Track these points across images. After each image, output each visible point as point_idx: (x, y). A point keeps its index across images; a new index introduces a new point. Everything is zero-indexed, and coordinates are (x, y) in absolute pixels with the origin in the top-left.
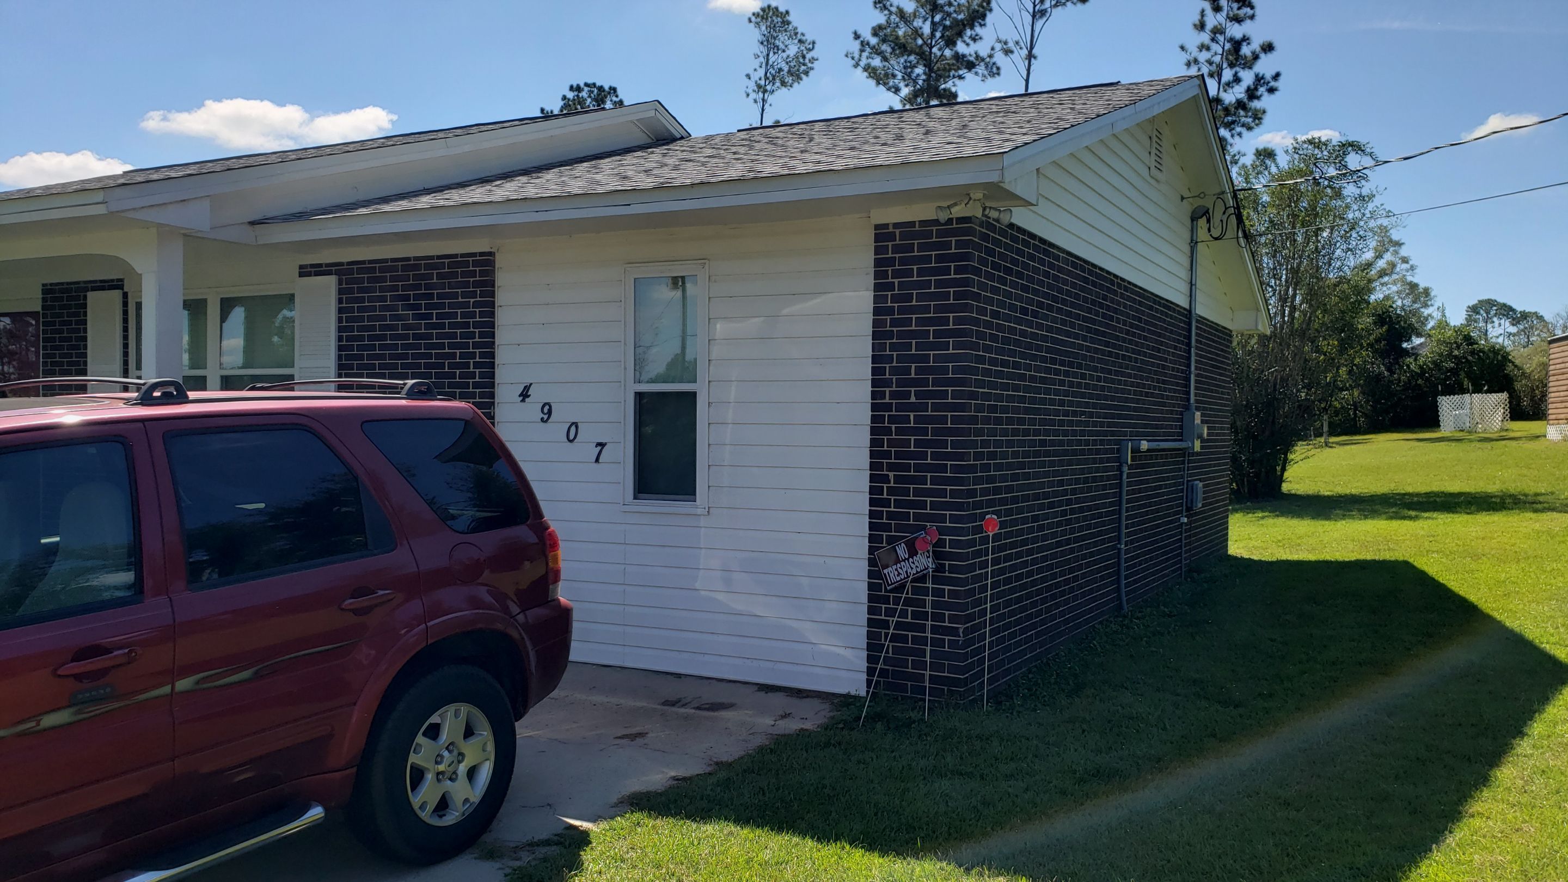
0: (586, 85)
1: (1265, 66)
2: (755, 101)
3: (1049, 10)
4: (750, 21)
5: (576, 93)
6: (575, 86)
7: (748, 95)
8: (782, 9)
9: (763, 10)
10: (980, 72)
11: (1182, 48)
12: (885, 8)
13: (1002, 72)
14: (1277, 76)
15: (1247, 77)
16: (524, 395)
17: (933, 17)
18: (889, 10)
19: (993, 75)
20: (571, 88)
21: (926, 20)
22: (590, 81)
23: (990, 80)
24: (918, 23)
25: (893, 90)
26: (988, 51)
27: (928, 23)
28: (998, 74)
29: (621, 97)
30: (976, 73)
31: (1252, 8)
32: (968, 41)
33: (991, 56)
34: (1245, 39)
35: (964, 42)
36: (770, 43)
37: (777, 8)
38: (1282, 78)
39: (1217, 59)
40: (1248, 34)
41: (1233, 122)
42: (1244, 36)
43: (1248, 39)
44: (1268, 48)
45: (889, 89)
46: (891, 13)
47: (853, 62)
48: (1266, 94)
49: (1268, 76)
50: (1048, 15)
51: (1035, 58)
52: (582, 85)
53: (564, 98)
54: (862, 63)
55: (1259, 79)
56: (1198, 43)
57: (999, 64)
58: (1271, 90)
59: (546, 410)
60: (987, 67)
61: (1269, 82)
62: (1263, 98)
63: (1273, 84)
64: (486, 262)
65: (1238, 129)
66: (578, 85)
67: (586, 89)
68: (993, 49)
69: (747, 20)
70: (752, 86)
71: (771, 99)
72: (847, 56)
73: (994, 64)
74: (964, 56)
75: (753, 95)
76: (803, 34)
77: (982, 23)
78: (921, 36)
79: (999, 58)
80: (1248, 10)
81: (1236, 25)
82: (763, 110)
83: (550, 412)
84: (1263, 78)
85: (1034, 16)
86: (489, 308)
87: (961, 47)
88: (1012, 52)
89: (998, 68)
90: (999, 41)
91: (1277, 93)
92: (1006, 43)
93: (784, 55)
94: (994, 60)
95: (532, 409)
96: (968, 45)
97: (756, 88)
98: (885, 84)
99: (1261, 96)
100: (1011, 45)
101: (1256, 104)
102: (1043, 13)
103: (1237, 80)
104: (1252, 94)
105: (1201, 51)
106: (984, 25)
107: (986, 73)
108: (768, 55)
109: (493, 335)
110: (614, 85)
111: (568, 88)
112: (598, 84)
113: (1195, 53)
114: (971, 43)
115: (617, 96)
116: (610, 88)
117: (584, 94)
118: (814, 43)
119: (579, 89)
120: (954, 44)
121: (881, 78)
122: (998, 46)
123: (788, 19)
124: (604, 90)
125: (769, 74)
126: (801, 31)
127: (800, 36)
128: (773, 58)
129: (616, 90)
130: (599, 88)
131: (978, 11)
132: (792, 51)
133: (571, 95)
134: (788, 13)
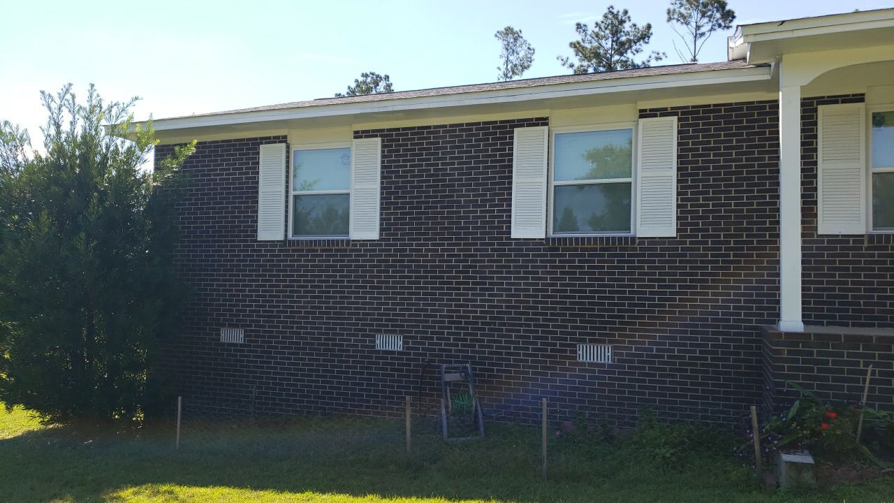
0: (371, 73)
3: (708, 33)
4: (496, 36)
5: (365, 78)
6: (365, 73)
8: (516, 29)
9: (505, 29)
12: (583, 31)
17: (612, 38)
18: (585, 33)
20: (363, 75)
21: (607, 39)
22: (373, 71)
24: (603, 41)
27: (610, 41)
29: (390, 81)
32: (634, 52)
33: (648, 61)
35: (632, 52)
36: (509, 50)
37: (513, 29)
47: (563, 62)
50: (707, 36)
52: (369, 73)
53: (357, 81)
54: (567, 63)
67: (371, 76)
68: (649, 57)
69: (494, 36)
70: (501, 74)
72: (558, 59)
74: (629, 60)
76: (529, 45)
78: (603, 48)
79: (652, 63)
85: (695, 37)
87: (629, 55)
92: (658, 54)
93: (518, 56)
96: (634, 54)
100: (661, 55)
102: (703, 34)
106: (647, 43)
108: (508, 56)
110: (388, 74)
112: (377, 73)
114: (636, 53)
115: (388, 81)
118: (534, 50)
119: (366, 76)
120: (626, 53)
122: (654, 56)
123: (520, 35)
124: (381, 78)
125: (509, 67)
126: (528, 42)
127: (527, 45)
128: (511, 58)
129: (388, 77)
130: (378, 76)
131: (645, 35)
132: (522, 54)
133: (361, 79)
134: (520, 31)
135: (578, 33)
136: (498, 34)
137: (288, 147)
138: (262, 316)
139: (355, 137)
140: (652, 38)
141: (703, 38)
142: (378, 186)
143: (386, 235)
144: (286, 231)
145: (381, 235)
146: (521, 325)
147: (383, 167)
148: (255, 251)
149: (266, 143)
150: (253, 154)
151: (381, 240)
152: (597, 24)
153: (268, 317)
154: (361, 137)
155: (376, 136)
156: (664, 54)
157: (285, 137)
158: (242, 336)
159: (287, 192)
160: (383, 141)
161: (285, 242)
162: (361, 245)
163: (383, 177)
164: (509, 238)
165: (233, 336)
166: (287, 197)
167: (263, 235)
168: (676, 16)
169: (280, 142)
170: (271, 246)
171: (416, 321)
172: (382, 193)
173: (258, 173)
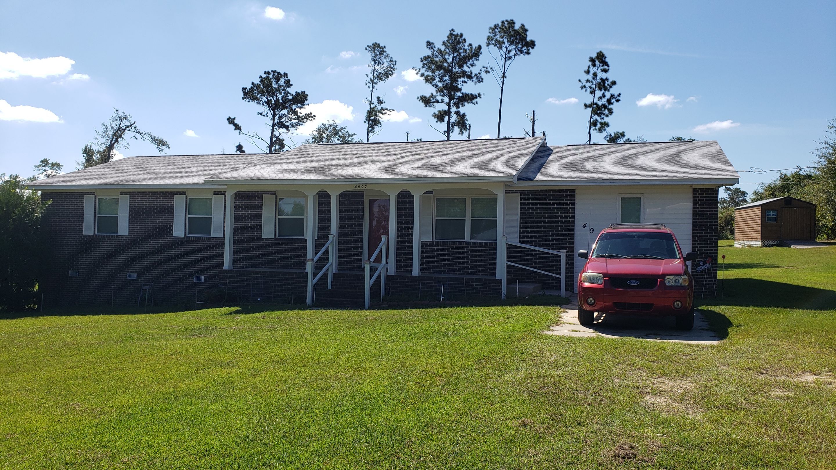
0: (272, 71)
1: (614, 90)
2: (369, 87)
3: (513, 57)
4: (366, 49)
5: (267, 75)
6: (267, 71)
7: (366, 84)
8: (382, 45)
9: (373, 44)
10: (474, 80)
11: (580, 81)
12: (432, 48)
13: (484, 81)
14: (619, 95)
15: (608, 95)
16: (584, 226)
17: (453, 54)
18: (433, 49)
19: (479, 82)
20: (265, 73)
21: (449, 55)
23: (478, 84)
24: (446, 56)
25: (435, 86)
26: (479, 71)
27: (451, 56)
28: (482, 82)
29: (289, 78)
30: (472, 81)
31: (608, 66)
32: (470, 66)
33: (480, 74)
34: (607, 79)
35: (468, 66)
36: (376, 61)
37: (379, 44)
38: (621, 95)
39: (594, 86)
40: (608, 77)
41: (601, 113)
42: (606, 78)
43: (608, 79)
44: (614, 83)
45: (433, 86)
46: (434, 51)
47: (416, 72)
48: (615, 102)
49: (616, 95)
50: (512, 59)
51: (506, 77)
52: (270, 71)
53: (261, 77)
54: (420, 73)
55: (612, 96)
56: (586, 79)
57: (483, 77)
58: (618, 101)
59: (592, 230)
60: (477, 78)
61: (616, 97)
62: (614, 104)
63: (618, 98)
64: (573, 192)
65: (603, 116)
66: (268, 71)
67: (272, 73)
68: (481, 70)
69: (365, 48)
70: (369, 80)
71: (376, 86)
73: (481, 77)
74: (466, 72)
75: (369, 84)
76: (391, 58)
77: (477, 59)
78: (446, 62)
79: (483, 75)
80: (607, 67)
81: (604, 73)
82: (372, 91)
83: (593, 230)
84: (614, 95)
85: (505, 59)
86: (574, 203)
87: (465, 68)
88: (489, 72)
89: (482, 79)
90: (483, 67)
91: (620, 102)
92: (487, 68)
93: (382, 66)
94: (481, 75)
95: (587, 230)
96: (469, 68)
97: (370, 81)
98: (431, 83)
99: (613, 103)
100: (489, 69)
101: (610, 107)
102: (510, 58)
103: (604, 96)
104: (609, 102)
105: (587, 82)
106: (478, 60)
107: (477, 81)
108: (375, 66)
109: (574, 211)
110: (286, 72)
111: (263, 72)
112: (277, 71)
113: (584, 83)
114: (471, 67)
115: (287, 77)
116: (284, 73)
117: (271, 76)
118: (396, 62)
119: (268, 73)
120: (463, 67)
121: (429, 80)
122: (483, 69)
123: (385, 50)
124: (281, 74)
125: (375, 75)
126: (390, 56)
127: (390, 58)
128: (377, 67)
129: (287, 74)
130: (279, 73)
131: (476, 53)
132: (386, 65)
133: (264, 76)
134: (385, 47)
135: (428, 49)
136: (368, 48)
137: (95, 197)
138: (85, 266)
139: (120, 194)
140: (481, 57)
141: (511, 61)
142: (128, 214)
143: (131, 234)
144: (95, 231)
145: (129, 234)
146: (176, 269)
147: (130, 207)
148: (83, 239)
149: (87, 195)
150: (82, 199)
151: (129, 235)
152: (444, 42)
153: (88, 266)
154: (122, 194)
155: (128, 194)
156: (491, 68)
157: (95, 192)
158: (77, 274)
159: (95, 215)
160: (130, 196)
161: (94, 235)
162: (122, 238)
163: (130, 211)
164: (172, 236)
165: (74, 274)
166: (95, 217)
167: (85, 233)
168: (494, 42)
169: (93, 195)
170: (89, 237)
171: (141, 268)
172: (129, 217)
173: (83, 207)
